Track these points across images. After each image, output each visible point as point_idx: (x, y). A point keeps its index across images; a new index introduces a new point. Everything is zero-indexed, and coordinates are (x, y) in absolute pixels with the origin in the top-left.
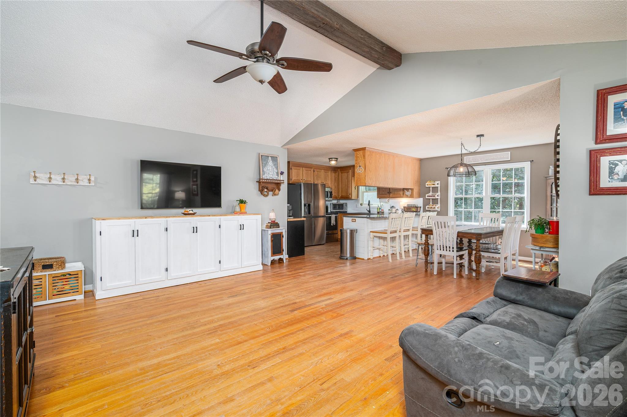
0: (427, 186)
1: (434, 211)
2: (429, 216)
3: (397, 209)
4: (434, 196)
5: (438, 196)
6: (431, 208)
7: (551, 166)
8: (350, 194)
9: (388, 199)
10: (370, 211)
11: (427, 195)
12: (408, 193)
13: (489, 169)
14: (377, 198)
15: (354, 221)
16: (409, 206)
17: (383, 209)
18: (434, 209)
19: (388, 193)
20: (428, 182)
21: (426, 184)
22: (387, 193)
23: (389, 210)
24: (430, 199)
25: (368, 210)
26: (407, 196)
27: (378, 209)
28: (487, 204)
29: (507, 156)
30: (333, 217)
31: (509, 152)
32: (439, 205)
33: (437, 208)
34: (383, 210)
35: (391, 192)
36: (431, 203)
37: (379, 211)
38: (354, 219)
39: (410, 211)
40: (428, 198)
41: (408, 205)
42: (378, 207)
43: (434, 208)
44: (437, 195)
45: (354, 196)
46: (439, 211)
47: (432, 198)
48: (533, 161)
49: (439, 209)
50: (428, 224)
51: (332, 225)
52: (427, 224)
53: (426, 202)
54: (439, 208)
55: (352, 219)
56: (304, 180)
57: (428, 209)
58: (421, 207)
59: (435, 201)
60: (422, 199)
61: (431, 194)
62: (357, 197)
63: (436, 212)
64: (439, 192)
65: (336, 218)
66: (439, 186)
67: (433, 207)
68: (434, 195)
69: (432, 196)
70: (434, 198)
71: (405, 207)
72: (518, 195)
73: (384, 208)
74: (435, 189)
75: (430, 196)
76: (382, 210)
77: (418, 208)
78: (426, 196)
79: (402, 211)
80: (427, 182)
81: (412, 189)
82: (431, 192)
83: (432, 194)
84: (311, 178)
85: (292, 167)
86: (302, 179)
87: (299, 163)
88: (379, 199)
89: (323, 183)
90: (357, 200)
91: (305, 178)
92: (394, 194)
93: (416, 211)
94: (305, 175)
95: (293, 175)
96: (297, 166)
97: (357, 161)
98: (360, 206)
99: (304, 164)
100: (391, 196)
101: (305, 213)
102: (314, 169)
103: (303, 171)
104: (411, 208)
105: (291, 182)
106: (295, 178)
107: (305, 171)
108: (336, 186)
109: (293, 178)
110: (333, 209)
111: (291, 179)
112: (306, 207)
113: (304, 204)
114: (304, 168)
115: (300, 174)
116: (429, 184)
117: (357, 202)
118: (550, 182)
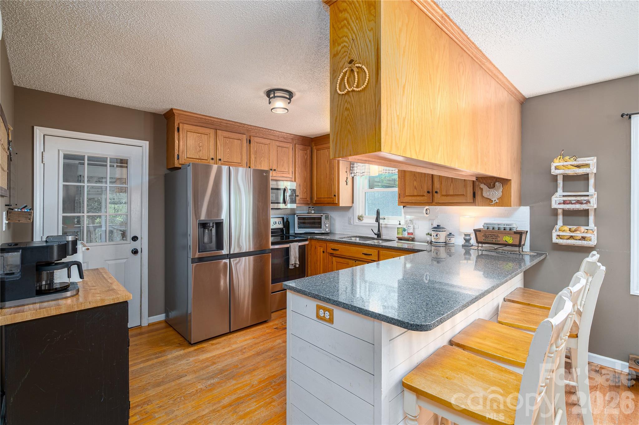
0: (555, 172)
3: (450, 234)
4: (587, 202)
6: (572, 238)
8: (335, 196)
9: (427, 207)
10: (380, 234)
11: (554, 199)
14: (399, 205)
15: (323, 319)
16: (492, 229)
17: (411, 231)
19: (428, 192)
20: (557, 161)
21: (553, 165)
22: (426, 194)
23: (428, 234)
24: (556, 210)
25: (376, 231)
27: (400, 230)
30: (294, 249)
34: (412, 234)
35: (434, 190)
36: (560, 222)
37: (403, 234)
38: (324, 309)
39: (492, 241)
40: (561, 206)
41: (486, 224)
42: (399, 226)
45: (344, 201)
51: (291, 267)
55: (318, 307)
56: (220, 160)
57: (560, 241)
58: (527, 232)
60: (526, 210)
61: (559, 195)
62: (350, 201)
64: (592, 189)
65: (302, 250)
66: (592, 171)
67: (579, 235)
70: (584, 206)
71: (479, 231)
73: (415, 229)
76: (408, 234)
77: (523, 236)
78: (553, 202)
79: (465, 239)
80: (552, 162)
81: (505, 182)
82: (560, 190)
83: (564, 196)
84: (242, 159)
85: (181, 125)
86: (212, 159)
87: (205, 119)
88: (404, 207)
89: (275, 170)
90: (351, 210)
91: (221, 156)
92: (447, 195)
93: (517, 243)
94: (222, 149)
95: (185, 146)
96: (198, 124)
97: (339, 45)
98: (357, 221)
99: (222, 122)
100: (436, 200)
101: (202, 247)
102: (250, 137)
103: (216, 139)
104: (499, 235)
105: (177, 165)
106: (192, 153)
107: (222, 140)
108: (305, 178)
109: (185, 154)
110: (299, 227)
111: (178, 155)
112: (207, 231)
113: (199, 223)
114: (219, 132)
115: (207, 145)
116: (563, 166)
117: (349, 214)
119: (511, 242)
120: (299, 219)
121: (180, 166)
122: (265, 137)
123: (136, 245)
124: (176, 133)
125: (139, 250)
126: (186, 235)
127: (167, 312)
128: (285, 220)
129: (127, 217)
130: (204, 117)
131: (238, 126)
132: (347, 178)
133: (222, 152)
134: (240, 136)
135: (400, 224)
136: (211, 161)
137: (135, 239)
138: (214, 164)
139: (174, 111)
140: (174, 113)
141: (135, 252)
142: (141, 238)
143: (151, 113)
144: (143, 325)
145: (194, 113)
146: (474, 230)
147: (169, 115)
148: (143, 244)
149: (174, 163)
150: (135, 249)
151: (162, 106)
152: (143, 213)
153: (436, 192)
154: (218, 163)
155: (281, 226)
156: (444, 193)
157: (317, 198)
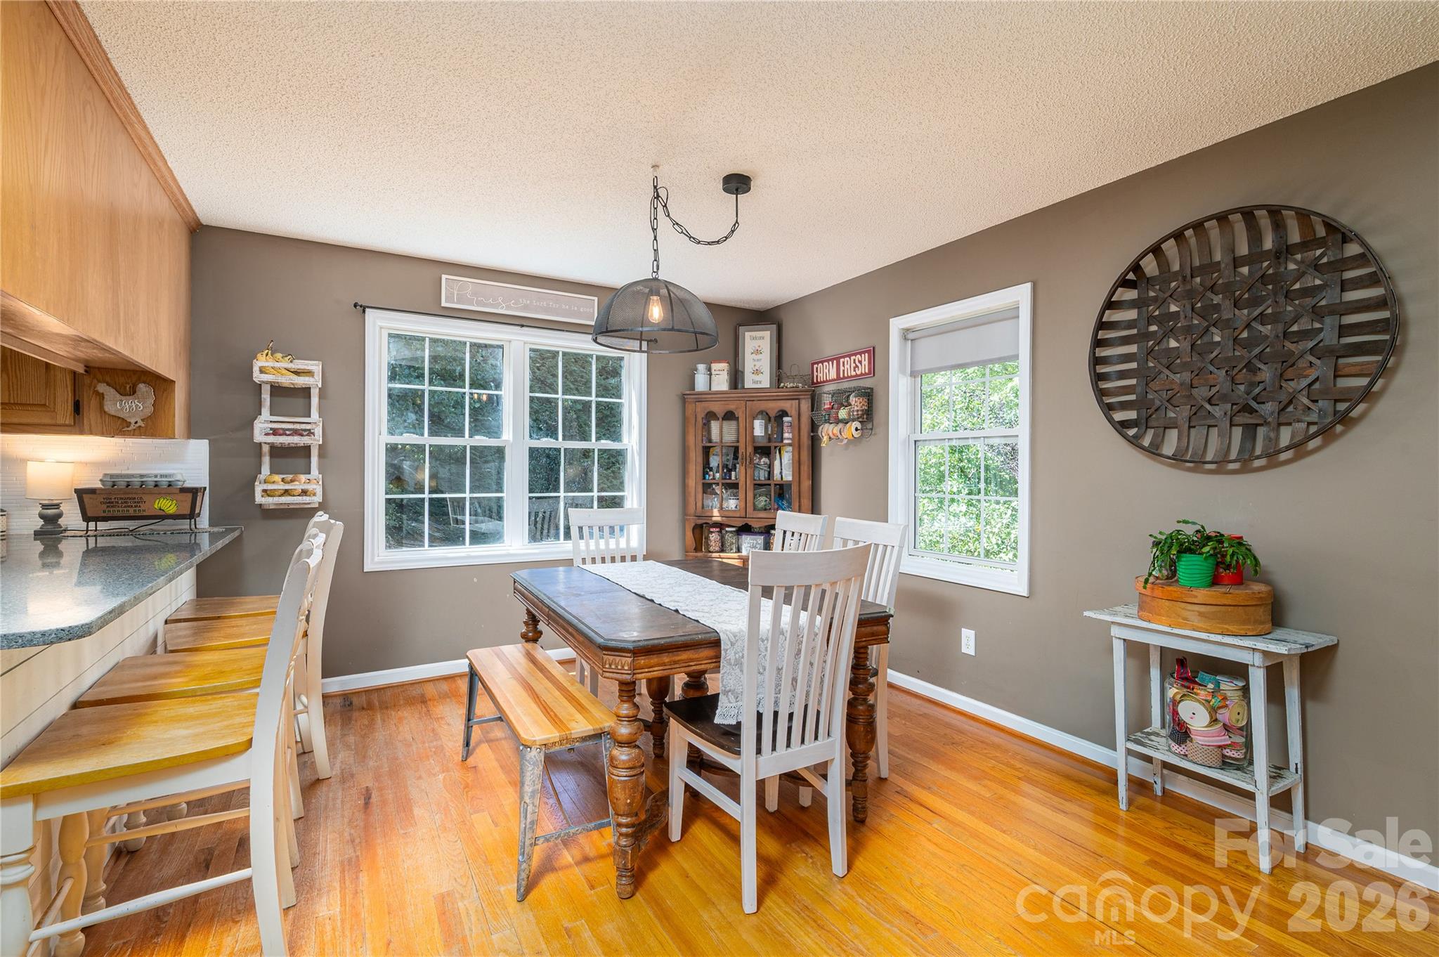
0: (259, 377)
6: (287, 493)
11: (259, 425)
16: (124, 485)
20: (262, 358)
21: (256, 365)
31: (596, 299)
36: (266, 469)
39: (130, 514)
41: (105, 476)
43: (303, 493)
57: (269, 502)
58: (204, 489)
60: (204, 446)
64: (315, 413)
66: (313, 383)
67: (298, 487)
68: (304, 426)
70: (280, 440)
71: (89, 491)
72: (608, 444)
78: (259, 431)
79: (42, 517)
80: (257, 359)
81: (160, 384)
82: (266, 410)
83: (272, 422)
93: (186, 512)
104: (145, 498)
116: (273, 368)
118: (701, 410)
119: (172, 510)
146: (76, 492)
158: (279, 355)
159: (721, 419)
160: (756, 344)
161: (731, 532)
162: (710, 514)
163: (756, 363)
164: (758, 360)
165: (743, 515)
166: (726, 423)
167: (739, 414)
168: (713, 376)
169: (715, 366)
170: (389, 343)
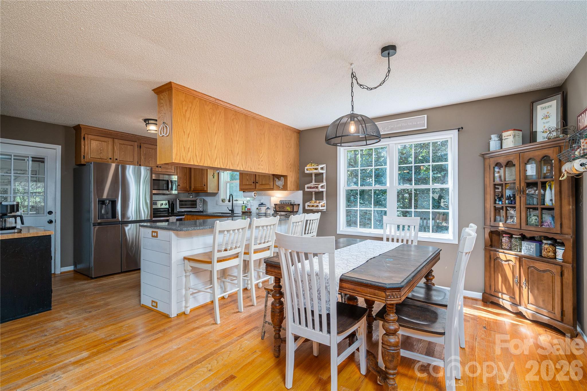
0: (306, 172)
1: (317, 211)
2: (307, 221)
3: (268, 208)
4: (317, 188)
5: (322, 187)
6: (313, 206)
7: (493, 136)
8: (205, 185)
9: (254, 192)
10: (233, 210)
11: (306, 186)
12: (280, 183)
13: (394, 145)
14: (240, 191)
15: (155, 236)
16: (283, 203)
17: (249, 207)
18: (316, 208)
19: (253, 183)
20: (308, 166)
21: (306, 168)
24: (311, 192)
25: (230, 208)
26: (278, 188)
27: (244, 207)
28: (392, 200)
29: (422, 121)
31: (426, 116)
32: (324, 202)
33: (322, 206)
34: (250, 209)
35: (256, 181)
36: (314, 199)
37: (245, 210)
38: (155, 232)
39: (283, 210)
40: (309, 190)
41: (281, 201)
42: (243, 205)
43: (317, 206)
44: (320, 185)
45: (211, 188)
46: (324, 210)
47: (314, 190)
48: (462, 128)
49: (325, 208)
50: (307, 232)
52: (305, 234)
53: (307, 197)
54: (324, 206)
55: (153, 232)
57: (309, 208)
58: (299, 205)
59: (319, 195)
60: (301, 192)
61: (312, 184)
62: (217, 189)
63: (320, 213)
64: (324, 181)
66: (324, 171)
67: (316, 204)
68: (317, 186)
69: (313, 188)
70: (316, 190)
71: (277, 204)
72: (438, 186)
73: (251, 206)
74: (319, 177)
75: (311, 188)
77: (295, 207)
78: (306, 188)
80: (306, 166)
81: (285, 177)
82: (313, 181)
83: (315, 185)
84: (134, 158)
85: (86, 135)
86: (110, 159)
87: (105, 131)
88: (243, 192)
89: (160, 167)
90: (218, 195)
91: (117, 156)
92: (262, 184)
93: (292, 211)
94: (118, 152)
95: (90, 150)
96: (100, 135)
97: (160, 114)
98: (221, 203)
99: (118, 134)
100: (257, 187)
101: (101, 216)
102: (140, 143)
103: (113, 145)
104: (285, 206)
105: (83, 162)
106: (94, 155)
107: (118, 146)
108: (185, 173)
109: (90, 155)
110: (180, 208)
111: (84, 156)
112: (104, 206)
113: (98, 201)
114: (116, 140)
115: (106, 149)
116: (310, 169)
117: (216, 198)
118: (492, 162)
119: (289, 210)
120: (180, 201)
121: (85, 163)
122: (152, 144)
123: (51, 217)
124: (82, 140)
125: (54, 221)
126: (89, 211)
127: (75, 264)
128: (171, 203)
129: (44, 197)
130: (104, 130)
131: (130, 136)
132: (214, 173)
133: (118, 154)
134: (132, 143)
135: (244, 203)
136: (109, 160)
137: (50, 213)
138: (112, 163)
139: (81, 126)
140: (80, 127)
141: (50, 222)
142: (55, 212)
143: (63, 126)
144: (56, 273)
145: (96, 128)
146: (274, 204)
147: (78, 128)
148: (57, 217)
149: (81, 161)
150: (50, 220)
151: (72, 122)
152: (57, 196)
153: (257, 183)
154: (115, 161)
155: (167, 206)
156: (261, 184)
157: (194, 187)
158: (313, 164)
159: (504, 167)
160: (545, 112)
161: (516, 238)
162: (498, 226)
163: (545, 125)
164: (547, 122)
165: (519, 227)
166: (507, 169)
167: (516, 162)
168: (503, 141)
169: (504, 134)
170: (347, 154)
